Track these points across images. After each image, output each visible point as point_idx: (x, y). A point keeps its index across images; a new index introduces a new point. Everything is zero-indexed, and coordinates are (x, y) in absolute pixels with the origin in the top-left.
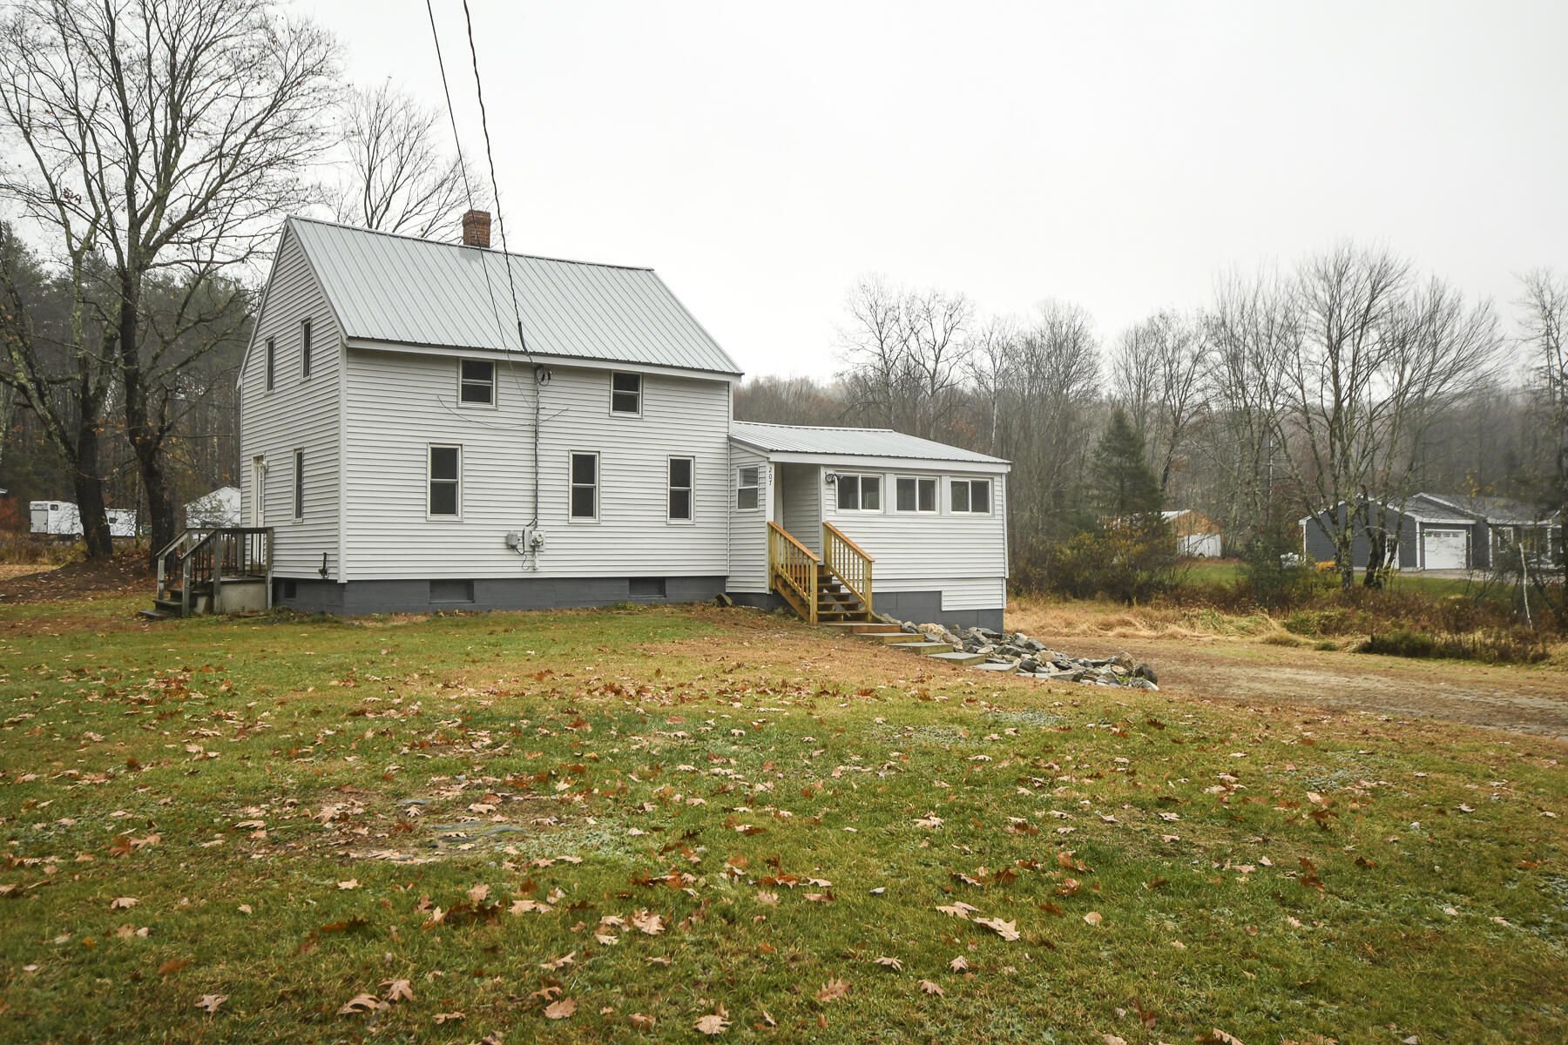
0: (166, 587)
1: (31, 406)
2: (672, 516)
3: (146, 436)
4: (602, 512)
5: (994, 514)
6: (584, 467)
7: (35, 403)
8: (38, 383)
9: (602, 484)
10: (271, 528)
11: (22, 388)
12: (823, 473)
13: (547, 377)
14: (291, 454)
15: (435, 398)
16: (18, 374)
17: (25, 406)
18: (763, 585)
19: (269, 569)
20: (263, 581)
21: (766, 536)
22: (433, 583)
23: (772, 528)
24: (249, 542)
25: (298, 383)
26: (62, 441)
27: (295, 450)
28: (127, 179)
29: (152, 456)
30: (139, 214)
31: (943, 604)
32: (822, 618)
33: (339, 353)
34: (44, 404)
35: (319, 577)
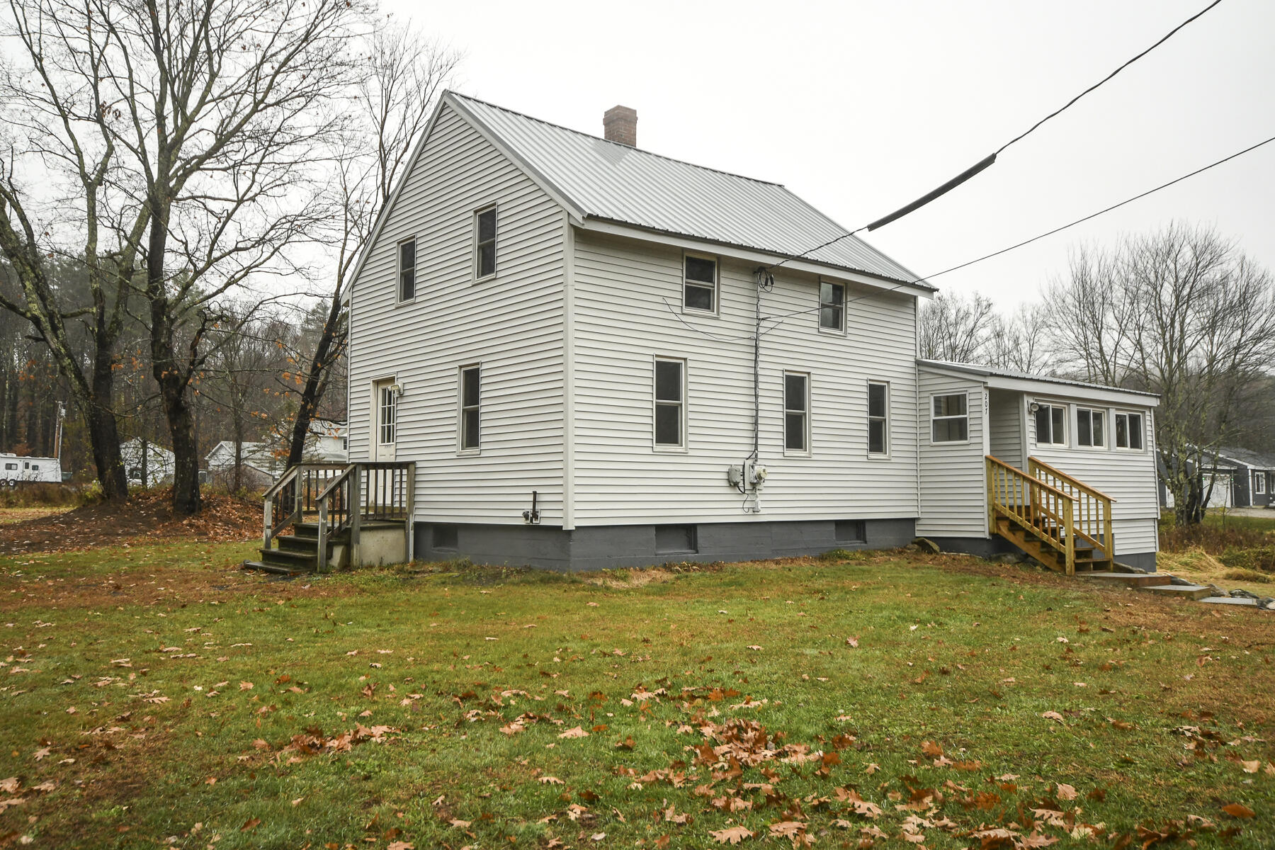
0: (274, 533)
1: (45, 339)
2: (870, 449)
3: (173, 370)
4: (814, 444)
5: (1146, 451)
6: (795, 389)
7: (49, 336)
8: (51, 316)
9: (813, 411)
10: (414, 463)
11: (36, 321)
12: (1028, 400)
13: (769, 283)
14: (456, 371)
15: (660, 300)
16: (31, 305)
17: (37, 340)
18: (980, 528)
19: (411, 512)
20: (401, 525)
21: (984, 472)
22: (659, 528)
23: (993, 462)
24: (364, 480)
25: (469, 284)
26: (76, 376)
27: (461, 367)
28: (156, 103)
29: (181, 390)
30: (169, 140)
31: (1117, 547)
32: (1079, 568)
33: (565, 234)
34: (57, 337)
35: (522, 522)
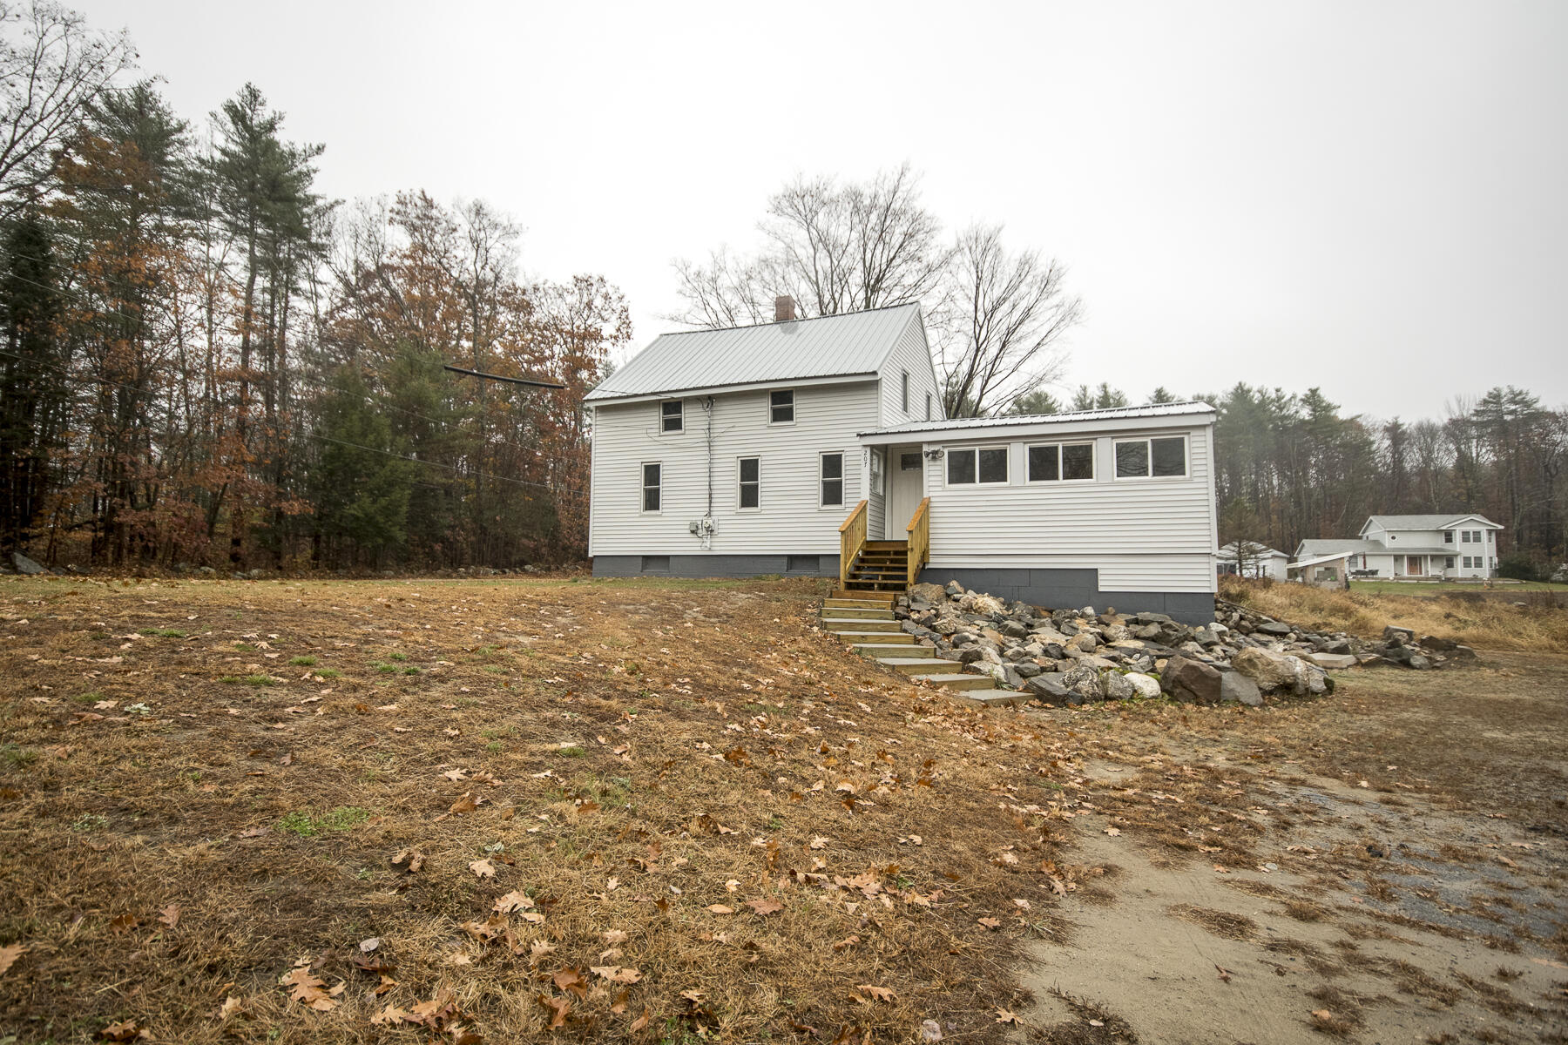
2: (825, 503)
4: (765, 503)
5: (1193, 477)
6: (749, 469)
9: (764, 481)
12: (926, 450)
13: (718, 404)
15: (648, 431)
22: (646, 557)
31: (1100, 583)
